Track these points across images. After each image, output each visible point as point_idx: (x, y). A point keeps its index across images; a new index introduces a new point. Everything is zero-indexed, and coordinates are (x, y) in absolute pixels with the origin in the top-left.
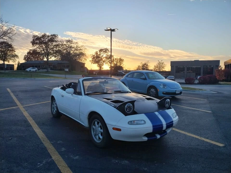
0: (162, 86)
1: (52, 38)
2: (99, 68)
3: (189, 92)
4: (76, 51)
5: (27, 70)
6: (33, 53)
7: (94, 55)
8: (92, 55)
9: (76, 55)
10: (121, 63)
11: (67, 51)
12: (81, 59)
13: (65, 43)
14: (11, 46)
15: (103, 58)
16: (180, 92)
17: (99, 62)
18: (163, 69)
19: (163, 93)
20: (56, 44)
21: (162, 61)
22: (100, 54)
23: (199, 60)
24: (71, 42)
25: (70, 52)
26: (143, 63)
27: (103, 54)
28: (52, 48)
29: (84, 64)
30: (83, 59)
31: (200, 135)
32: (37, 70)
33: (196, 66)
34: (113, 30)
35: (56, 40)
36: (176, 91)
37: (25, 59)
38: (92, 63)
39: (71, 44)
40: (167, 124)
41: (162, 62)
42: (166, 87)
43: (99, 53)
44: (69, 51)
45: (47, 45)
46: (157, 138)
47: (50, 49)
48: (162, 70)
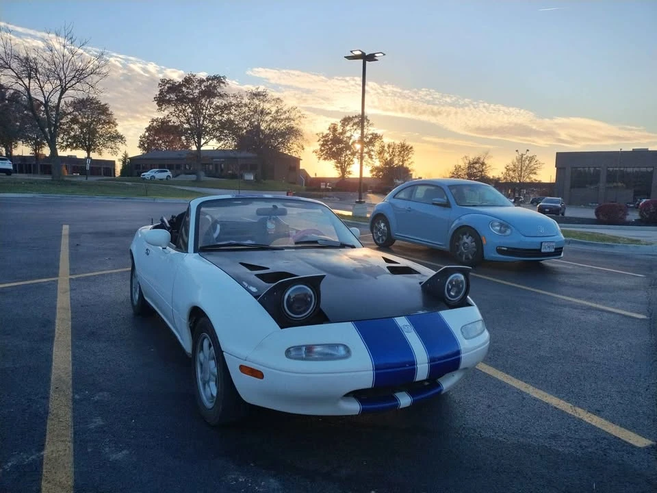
0: (498, 228)
1: (211, 88)
2: (340, 172)
3: (594, 248)
4: (274, 124)
5: (146, 177)
6: (160, 130)
7: (327, 136)
8: (321, 136)
9: (275, 134)
10: (405, 158)
11: (251, 123)
12: (289, 145)
13: (246, 100)
14: (107, 109)
15: (350, 144)
16: (556, 249)
17: (340, 155)
18: (531, 176)
19: (500, 251)
20: (222, 103)
21: (528, 150)
22: (343, 133)
23: (650, 149)
24: (261, 97)
25: (258, 126)
26: (472, 157)
27: (353, 131)
28: (210, 116)
29: (297, 160)
30: (295, 146)
31: (576, 399)
32: (171, 176)
33: (637, 169)
34: (371, 58)
35: (222, 93)
36: (542, 243)
37: (141, 146)
38: (319, 158)
39: (262, 104)
40: (434, 361)
41: (530, 154)
42: (508, 232)
43: (340, 130)
44: (256, 123)
45: (196, 106)
46: (398, 405)
47: (204, 117)
48: (528, 180)
